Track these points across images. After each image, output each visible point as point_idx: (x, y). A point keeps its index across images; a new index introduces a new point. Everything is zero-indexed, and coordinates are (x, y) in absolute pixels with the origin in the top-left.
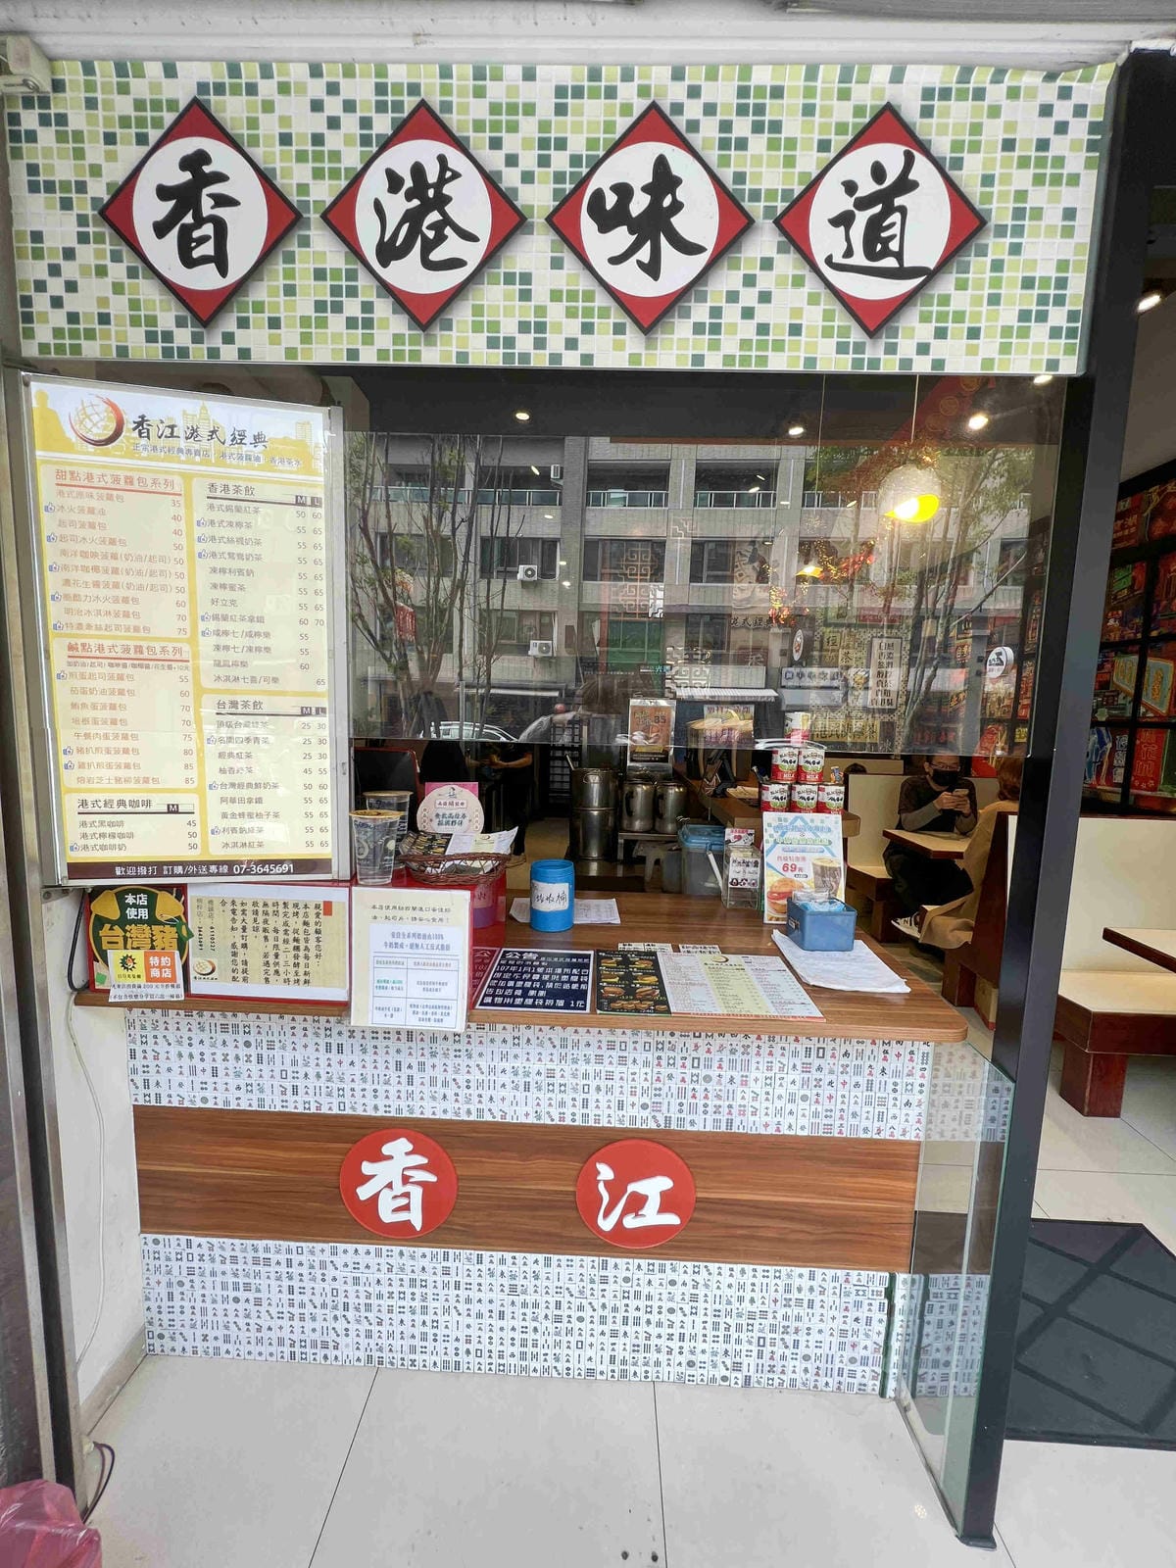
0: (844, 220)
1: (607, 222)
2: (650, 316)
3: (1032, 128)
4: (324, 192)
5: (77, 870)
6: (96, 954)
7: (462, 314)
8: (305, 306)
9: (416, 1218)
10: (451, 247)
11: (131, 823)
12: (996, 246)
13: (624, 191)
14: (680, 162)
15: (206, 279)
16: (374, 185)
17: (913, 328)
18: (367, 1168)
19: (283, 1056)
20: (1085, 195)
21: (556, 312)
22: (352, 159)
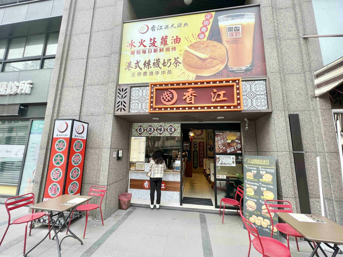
0: (169, 130)
1: (158, 130)
2: (161, 134)
3: (177, 126)
4: (146, 129)
5: (131, 162)
6: (130, 167)
7: (152, 134)
8: (145, 134)
9: (147, 187)
10: (152, 131)
11: (133, 159)
12: (176, 131)
13: (159, 129)
14: (162, 127)
15: (140, 133)
16: (148, 128)
17: (173, 134)
18: (144, 183)
19: (140, 175)
20: (180, 129)
21: (156, 134)
22: (147, 128)
